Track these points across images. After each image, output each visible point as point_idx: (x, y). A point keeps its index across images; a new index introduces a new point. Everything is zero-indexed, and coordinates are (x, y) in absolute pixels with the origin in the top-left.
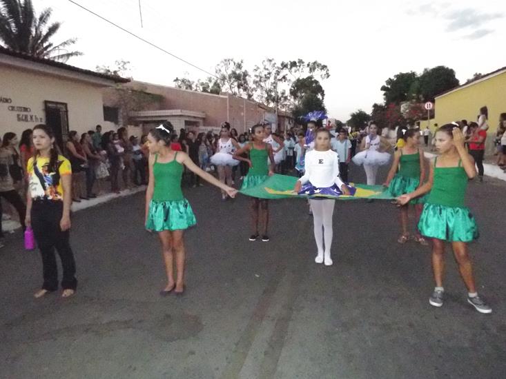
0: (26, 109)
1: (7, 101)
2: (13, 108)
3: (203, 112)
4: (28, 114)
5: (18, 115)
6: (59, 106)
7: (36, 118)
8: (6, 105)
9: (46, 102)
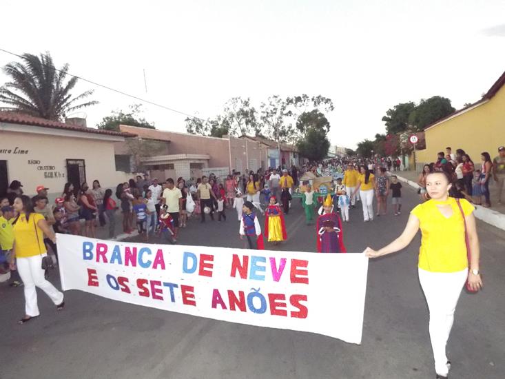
0: (51, 168)
1: (36, 162)
2: (41, 167)
3: (208, 154)
4: (53, 171)
5: (45, 173)
6: (78, 162)
7: (59, 174)
8: (36, 165)
9: (68, 160)
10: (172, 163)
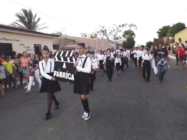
0: (29, 47)
1: (23, 45)
2: (25, 47)
3: (88, 45)
4: (29, 49)
5: (27, 49)
6: (39, 45)
7: (32, 50)
9: (35, 45)
10: (75, 48)
